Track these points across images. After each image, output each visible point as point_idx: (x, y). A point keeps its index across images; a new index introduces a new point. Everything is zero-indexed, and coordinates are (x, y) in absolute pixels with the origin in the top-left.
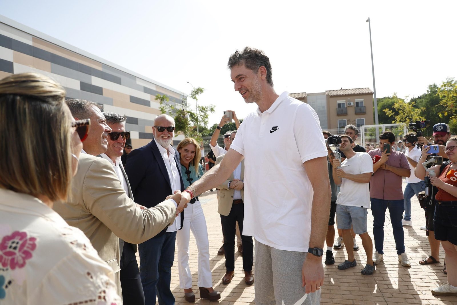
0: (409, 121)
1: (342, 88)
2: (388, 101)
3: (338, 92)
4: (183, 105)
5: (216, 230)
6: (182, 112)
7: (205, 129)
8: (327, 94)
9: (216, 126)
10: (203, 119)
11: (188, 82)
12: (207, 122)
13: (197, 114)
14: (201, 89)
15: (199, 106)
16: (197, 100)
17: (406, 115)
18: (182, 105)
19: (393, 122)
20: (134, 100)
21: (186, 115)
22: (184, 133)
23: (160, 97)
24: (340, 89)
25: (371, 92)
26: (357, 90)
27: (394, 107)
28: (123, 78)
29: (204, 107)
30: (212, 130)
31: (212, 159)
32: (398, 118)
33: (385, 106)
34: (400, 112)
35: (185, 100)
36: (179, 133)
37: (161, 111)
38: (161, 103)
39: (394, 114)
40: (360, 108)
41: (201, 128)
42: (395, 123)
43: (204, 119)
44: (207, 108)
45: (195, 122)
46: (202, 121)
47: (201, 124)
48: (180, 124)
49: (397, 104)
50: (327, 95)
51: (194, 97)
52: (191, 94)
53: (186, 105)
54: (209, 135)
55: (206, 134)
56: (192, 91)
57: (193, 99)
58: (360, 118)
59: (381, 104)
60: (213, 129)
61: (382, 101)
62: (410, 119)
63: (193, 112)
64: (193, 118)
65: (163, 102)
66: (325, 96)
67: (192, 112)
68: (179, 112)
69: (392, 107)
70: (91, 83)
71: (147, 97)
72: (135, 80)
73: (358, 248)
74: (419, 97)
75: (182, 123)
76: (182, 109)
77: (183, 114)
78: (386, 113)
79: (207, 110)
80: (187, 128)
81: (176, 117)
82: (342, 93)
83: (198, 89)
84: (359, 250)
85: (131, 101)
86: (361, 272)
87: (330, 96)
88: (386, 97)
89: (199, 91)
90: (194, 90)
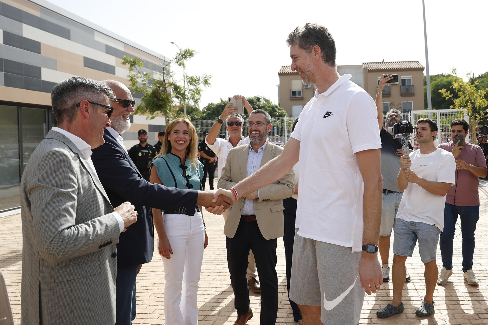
0: (471, 106)
1: (384, 60)
2: (442, 80)
3: (380, 66)
4: (164, 73)
5: (209, 255)
6: (162, 83)
7: (195, 110)
8: (364, 67)
9: (211, 106)
10: (192, 94)
11: (172, 43)
12: (199, 99)
13: (184, 87)
14: (191, 51)
15: (187, 76)
16: (184, 67)
17: (467, 98)
18: (162, 74)
19: (452, 107)
20: (89, 63)
21: (167, 89)
22: (165, 114)
23: (129, 60)
24: (381, 61)
25: (421, 67)
26: (404, 64)
27: (453, 87)
28: (74, 31)
29: (195, 77)
30: (206, 112)
31: (204, 152)
32: (457, 102)
33: (439, 86)
34: (460, 94)
35: (167, 67)
36: (157, 113)
37: (131, 81)
38: (131, 70)
39: (452, 97)
40: (407, 87)
41: (190, 108)
42: (453, 108)
43: (195, 95)
44: (199, 80)
45: (181, 99)
46: (192, 98)
47: (190, 102)
48: (159, 102)
49: (456, 83)
50: (364, 69)
51: (181, 63)
52: (176, 59)
53: (168, 73)
54: (201, 119)
55: (196, 117)
56: (178, 53)
57: (179, 67)
58: (407, 101)
59: (434, 83)
60: (207, 109)
61: (435, 80)
62: (472, 103)
63: (178, 84)
64: (179, 93)
65: (133, 68)
66: (362, 70)
67: (176, 84)
68: (157, 83)
69: (450, 87)
70: (22, 35)
71: (110, 60)
72: (94, 34)
73: (409, 278)
74: (479, 76)
75: (162, 100)
76: (162, 80)
77: (164, 87)
78: (443, 94)
79: (199, 83)
80: (168, 108)
81: (153, 91)
82: (383, 67)
83: (186, 52)
84: (411, 282)
85: (85, 66)
86: (415, 313)
87: (368, 69)
88: (440, 74)
89: (187, 54)
90: (180, 53)
